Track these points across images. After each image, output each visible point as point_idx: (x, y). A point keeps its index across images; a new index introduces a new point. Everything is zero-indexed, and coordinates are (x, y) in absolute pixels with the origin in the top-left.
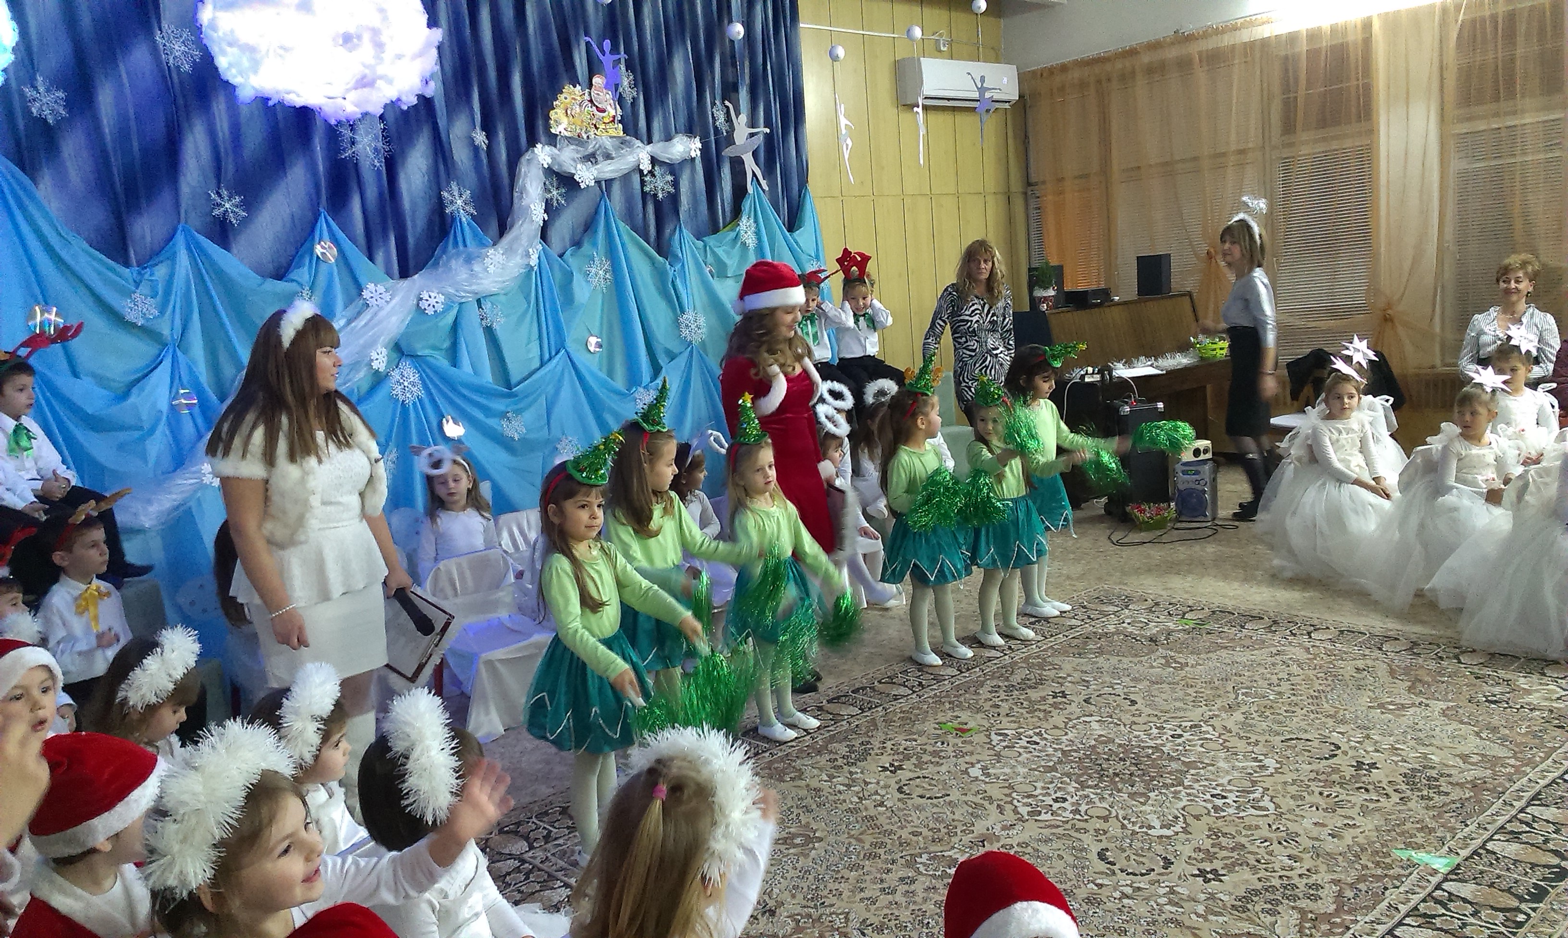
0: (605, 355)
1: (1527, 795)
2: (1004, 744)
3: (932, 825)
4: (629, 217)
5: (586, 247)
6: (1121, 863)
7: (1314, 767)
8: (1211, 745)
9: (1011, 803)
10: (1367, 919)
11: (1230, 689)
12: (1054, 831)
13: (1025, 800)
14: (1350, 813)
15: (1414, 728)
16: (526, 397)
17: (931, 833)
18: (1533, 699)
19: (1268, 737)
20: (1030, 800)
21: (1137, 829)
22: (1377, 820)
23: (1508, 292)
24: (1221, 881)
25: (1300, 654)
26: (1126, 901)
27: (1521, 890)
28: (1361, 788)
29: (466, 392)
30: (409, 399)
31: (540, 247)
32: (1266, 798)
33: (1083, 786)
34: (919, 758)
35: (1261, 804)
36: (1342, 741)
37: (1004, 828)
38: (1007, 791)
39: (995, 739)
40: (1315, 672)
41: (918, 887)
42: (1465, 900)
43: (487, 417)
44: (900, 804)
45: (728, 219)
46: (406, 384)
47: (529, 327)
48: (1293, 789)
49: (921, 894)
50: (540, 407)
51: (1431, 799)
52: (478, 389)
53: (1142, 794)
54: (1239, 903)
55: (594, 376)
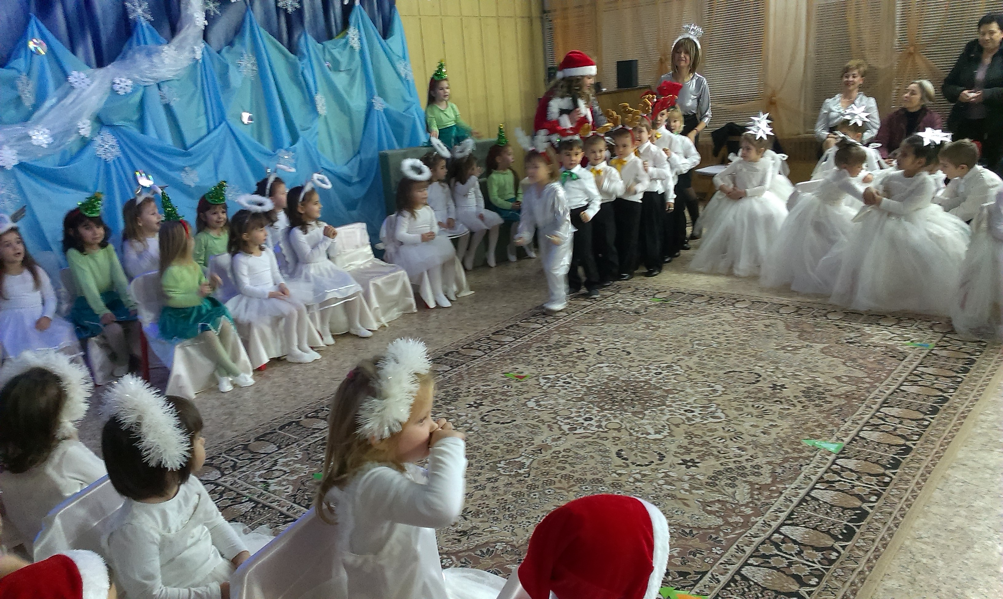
0: (255, 126)
1: (880, 401)
2: (548, 385)
3: (506, 442)
4: (267, 25)
5: (237, 47)
6: (632, 459)
7: (747, 389)
8: (680, 378)
9: (556, 423)
10: (793, 486)
11: (688, 341)
12: (587, 440)
13: (566, 421)
14: (773, 417)
16: (199, 156)
17: (505, 447)
18: (875, 340)
19: (715, 371)
20: (568, 421)
21: (639, 435)
22: (790, 421)
23: (848, 84)
24: (697, 467)
25: (729, 317)
26: (638, 484)
27: (884, 462)
28: (777, 401)
29: (152, 152)
30: (110, 157)
31: (203, 45)
32: (719, 411)
33: (602, 409)
34: (493, 397)
35: (716, 415)
36: (761, 371)
37: (554, 440)
38: (554, 416)
39: (542, 381)
40: (739, 328)
41: (500, 484)
42: (851, 470)
43: (170, 170)
44: (483, 429)
45: (340, 29)
46: (107, 146)
47: (197, 106)
48: (735, 404)
49: (502, 488)
50: (209, 163)
51: (821, 406)
52: (162, 150)
53: (641, 413)
54: (711, 481)
55: (249, 142)
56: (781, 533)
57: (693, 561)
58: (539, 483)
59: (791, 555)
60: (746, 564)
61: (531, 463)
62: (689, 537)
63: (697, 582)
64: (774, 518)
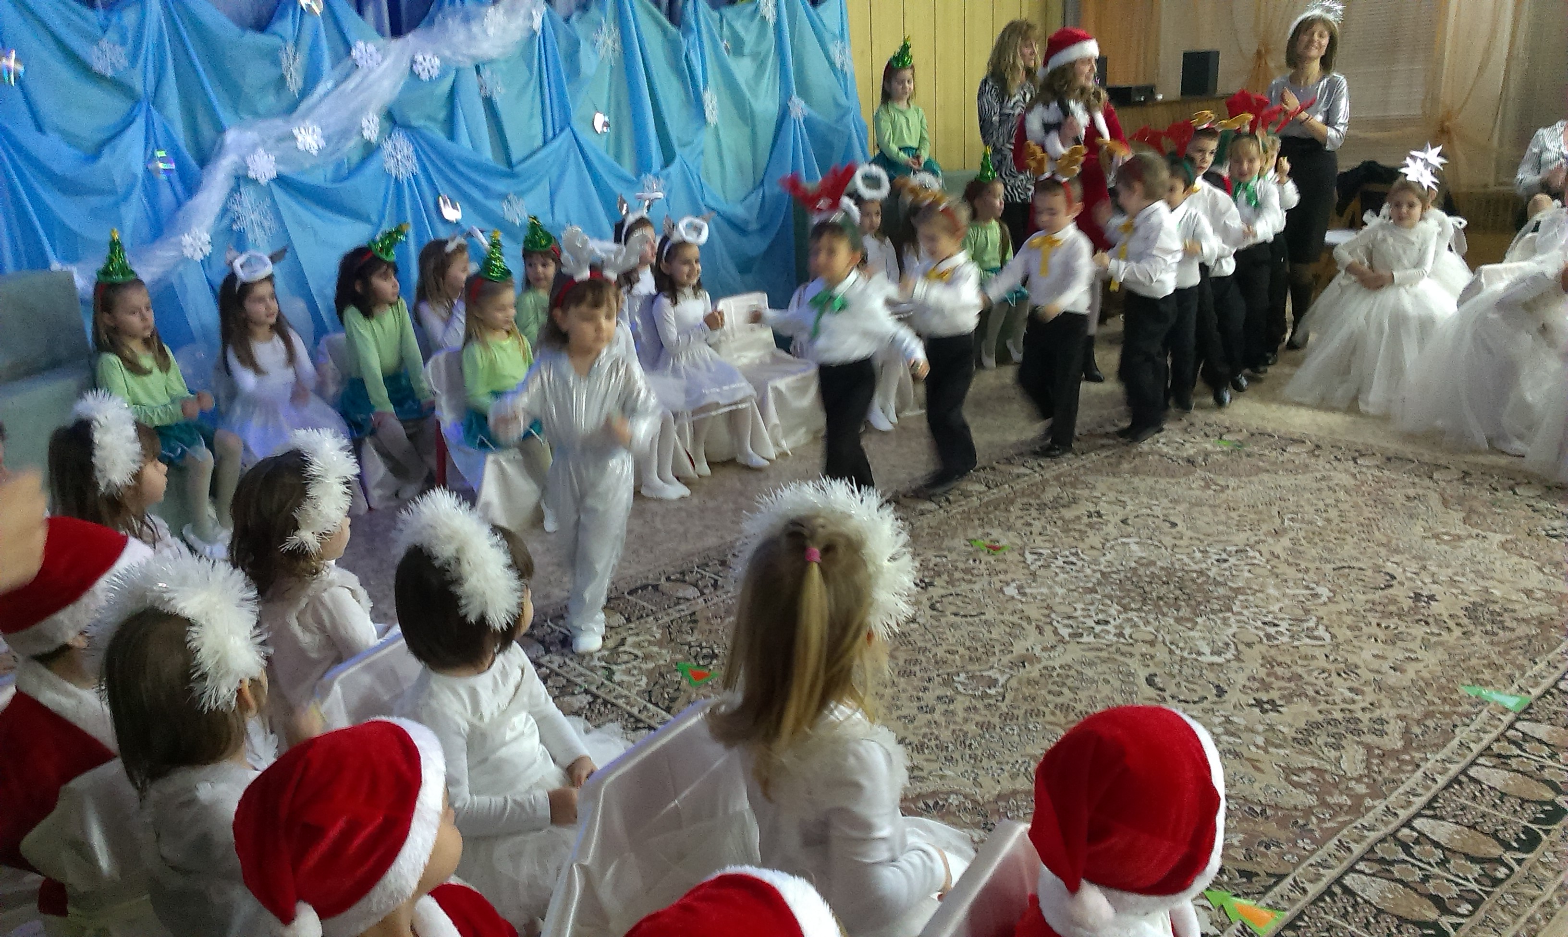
0: (612, 137)
2: (1039, 563)
3: (968, 644)
5: (594, 12)
6: (1171, 689)
7: (1370, 597)
8: (1258, 571)
9: (1050, 623)
10: (1439, 757)
11: (1275, 513)
12: (1098, 654)
13: (1066, 622)
14: (1411, 646)
15: (1472, 559)
16: (529, 178)
17: (967, 652)
19: (1318, 564)
20: (1071, 622)
21: (1185, 654)
22: (1441, 654)
24: (1278, 711)
25: (1346, 480)
28: (1421, 620)
29: (465, 170)
30: (403, 174)
31: (544, 9)
32: (1321, 628)
33: (1126, 609)
34: (950, 575)
35: (1316, 633)
36: (1397, 572)
37: (1044, 649)
38: (1046, 612)
39: (1030, 558)
40: (1363, 499)
41: (959, 705)
42: (1541, 742)
43: (486, 197)
44: (935, 623)
46: (399, 157)
47: (530, 102)
48: (1349, 620)
49: (961, 714)
50: (543, 189)
51: (1495, 634)
52: (478, 167)
53: (1188, 620)
54: (1300, 736)
55: (601, 159)
56: (1413, 829)
57: (1264, 855)
58: (1020, 712)
59: (1429, 864)
60: (1352, 869)
61: (1009, 679)
62: (1260, 819)
63: (1268, 888)
64: (1404, 803)
